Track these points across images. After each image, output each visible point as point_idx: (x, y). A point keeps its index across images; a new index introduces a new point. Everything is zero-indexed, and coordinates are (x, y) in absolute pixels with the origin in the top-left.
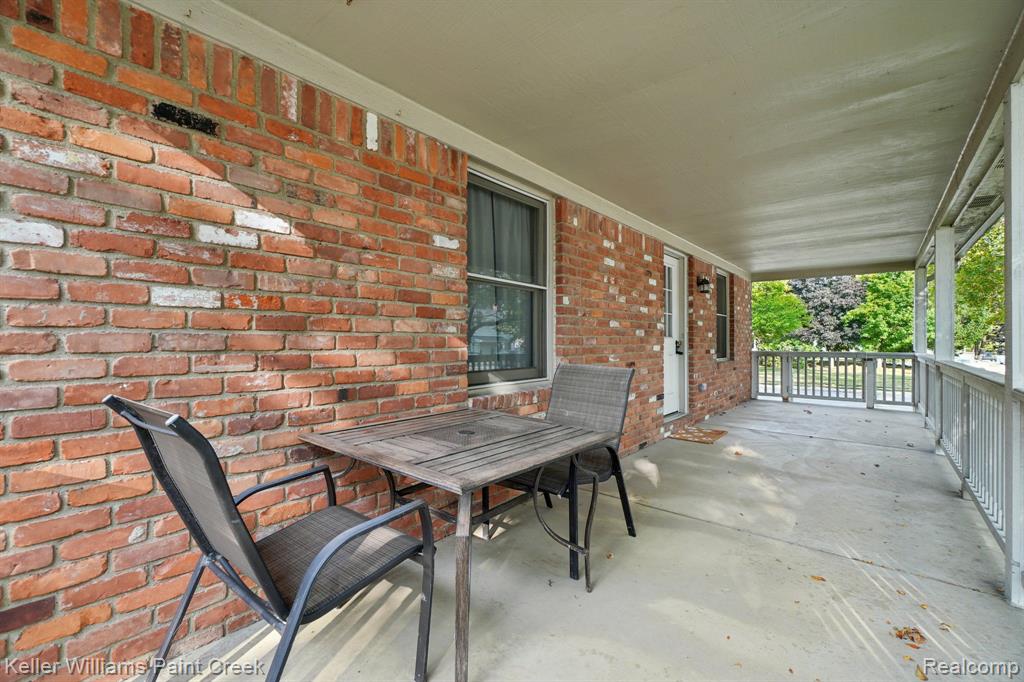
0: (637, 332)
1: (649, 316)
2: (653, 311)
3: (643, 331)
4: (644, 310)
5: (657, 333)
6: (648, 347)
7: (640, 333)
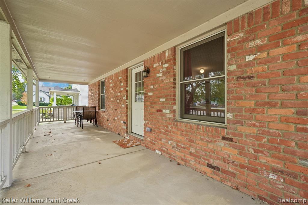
0: (117, 101)
1: (121, 96)
2: (122, 94)
3: (119, 100)
4: (119, 94)
5: (123, 101)
6: (120, 105)
7: (118, 101)
